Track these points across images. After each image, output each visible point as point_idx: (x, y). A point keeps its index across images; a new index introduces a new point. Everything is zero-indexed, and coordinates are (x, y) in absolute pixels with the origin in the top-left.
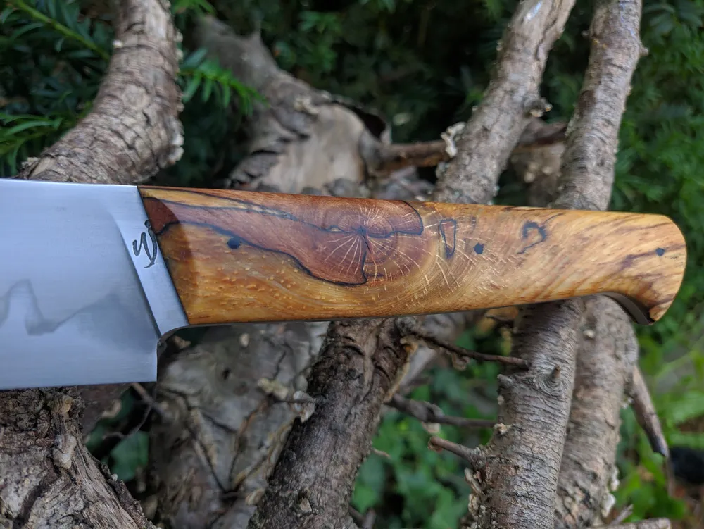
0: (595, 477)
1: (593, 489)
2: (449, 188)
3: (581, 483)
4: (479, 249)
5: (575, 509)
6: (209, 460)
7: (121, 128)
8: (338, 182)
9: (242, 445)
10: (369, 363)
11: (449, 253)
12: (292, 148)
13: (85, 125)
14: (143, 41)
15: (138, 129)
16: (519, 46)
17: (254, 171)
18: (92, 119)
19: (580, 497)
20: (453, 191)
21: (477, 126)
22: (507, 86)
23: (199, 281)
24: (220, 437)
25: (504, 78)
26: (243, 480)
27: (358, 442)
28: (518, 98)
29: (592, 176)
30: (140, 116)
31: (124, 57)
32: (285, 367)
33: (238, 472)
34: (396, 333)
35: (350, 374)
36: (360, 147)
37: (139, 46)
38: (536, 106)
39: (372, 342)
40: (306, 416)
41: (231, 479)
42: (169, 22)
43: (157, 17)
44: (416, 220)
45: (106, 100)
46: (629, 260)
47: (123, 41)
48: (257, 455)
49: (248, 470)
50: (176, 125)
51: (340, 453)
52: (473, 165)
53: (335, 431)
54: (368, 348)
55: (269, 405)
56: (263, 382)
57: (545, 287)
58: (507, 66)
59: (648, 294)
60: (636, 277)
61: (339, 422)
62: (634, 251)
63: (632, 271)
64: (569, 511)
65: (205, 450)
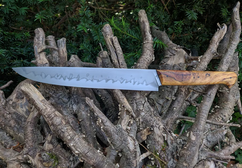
0: (225, 116)
1: (224, 118)
2: (198, 67)
3: (222, 116)
4: (199, 77)
5: (220, 120)
6: (157, 109)
7: (147, 58)
8: (180, 63)
9: (163, 107)
10: (184, 93)
11: (194, 78)
12: (172, 57)
13: (142, 58)
14: (148, 42)
15: (149, 57)
16: (213, 42)
17: (165, 61)
18: (143, 56)
19: (221, 118)
20: (199, 67)
21: (204, 57)
22: (210, 49)
23: (163, 80)
24: (159, 105)
25: (210, 48)
26: (163, 112)
27: (181, 103)
28: (212, 52)
29: (224, 65)
30: (149, 55)
31: (145, 45)
32: (170, 95)
33: (162, 111)
34: (188, 89)
35: (181, 94)
36: (185, 57)
37: (148, 43)
38: (215, 53)
39: (184, 90)
40: (174, 99)
41: (161, 112)
42: (151, 37)
43: (150, 36)
44: (190, 73)
45: (144, 53)
46: (224, 79)
47: (145, 42)
48: (165, 108)
49: (164, 111)
50: (154, 55)
51: (179, 104)
52: (203, 63)
53: (178, 102)
54: (184, 91)
55: (167, 101)
56: (166, 97)
57: (209, 82)
58: (211, 46)
59: (228, 84)
60: (226, 82)
61: (179, 101)
62: (225, 78)
63: (225, 81)
64: (218, 120)
65: (157, 107)
